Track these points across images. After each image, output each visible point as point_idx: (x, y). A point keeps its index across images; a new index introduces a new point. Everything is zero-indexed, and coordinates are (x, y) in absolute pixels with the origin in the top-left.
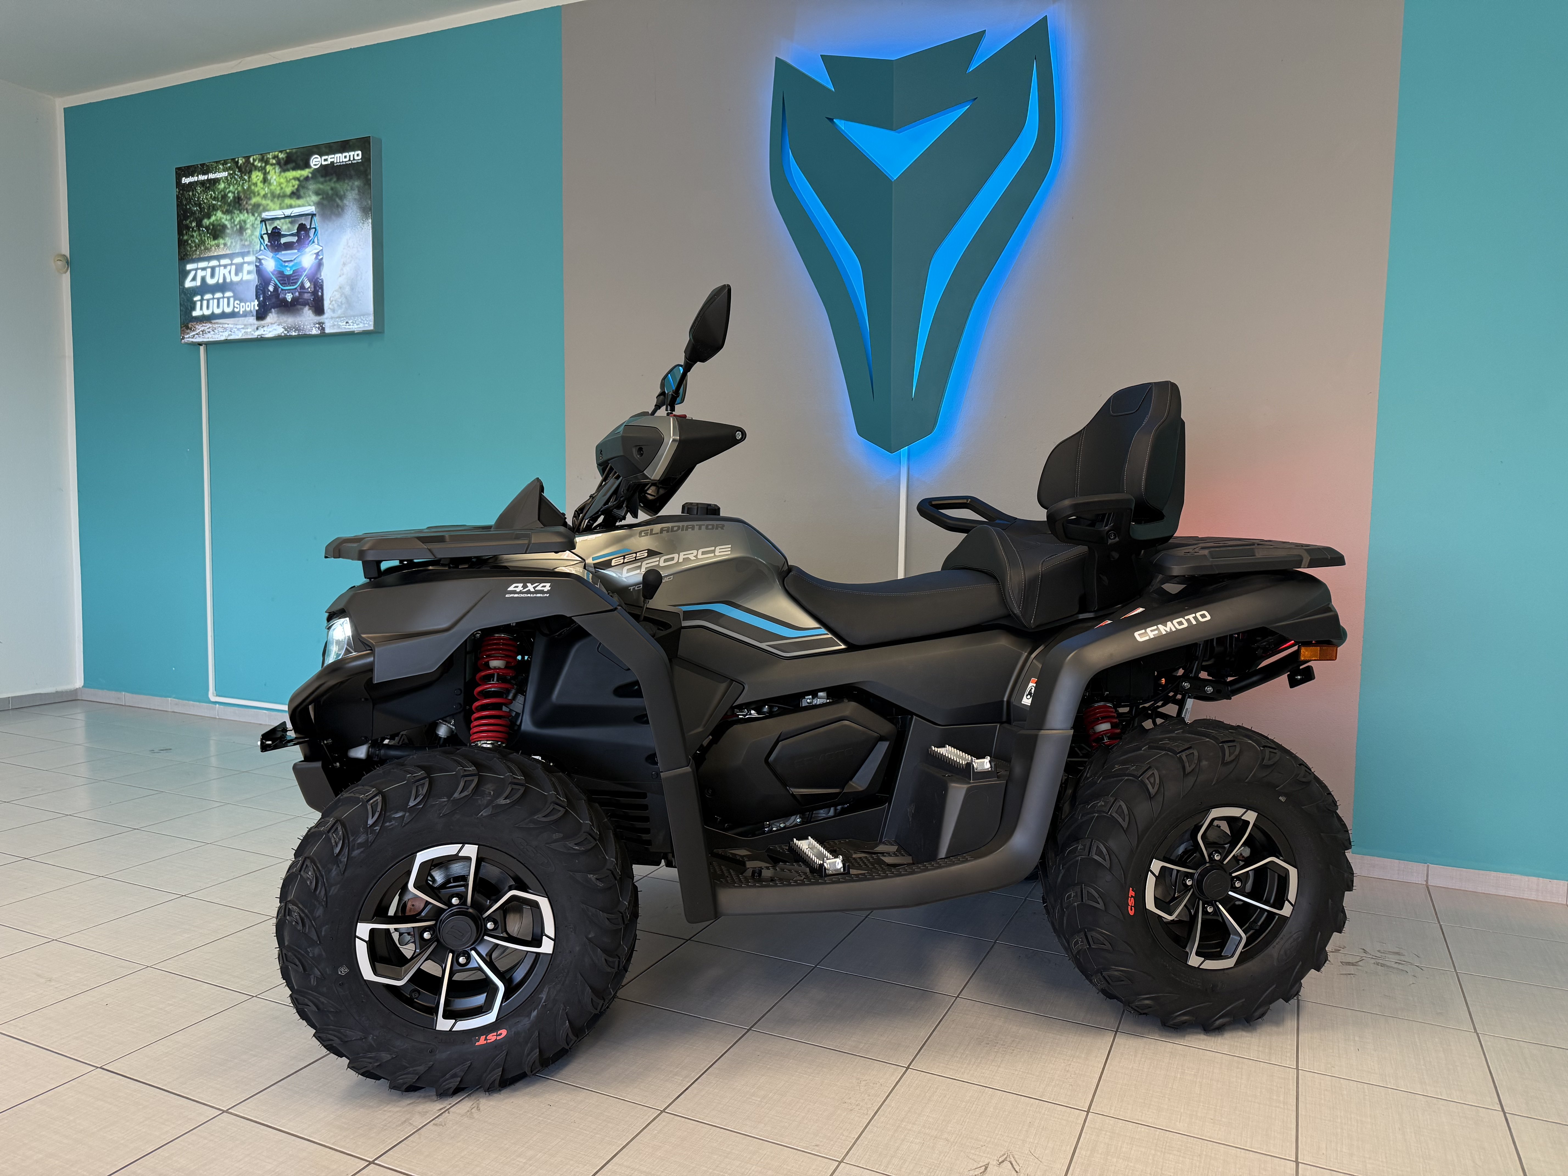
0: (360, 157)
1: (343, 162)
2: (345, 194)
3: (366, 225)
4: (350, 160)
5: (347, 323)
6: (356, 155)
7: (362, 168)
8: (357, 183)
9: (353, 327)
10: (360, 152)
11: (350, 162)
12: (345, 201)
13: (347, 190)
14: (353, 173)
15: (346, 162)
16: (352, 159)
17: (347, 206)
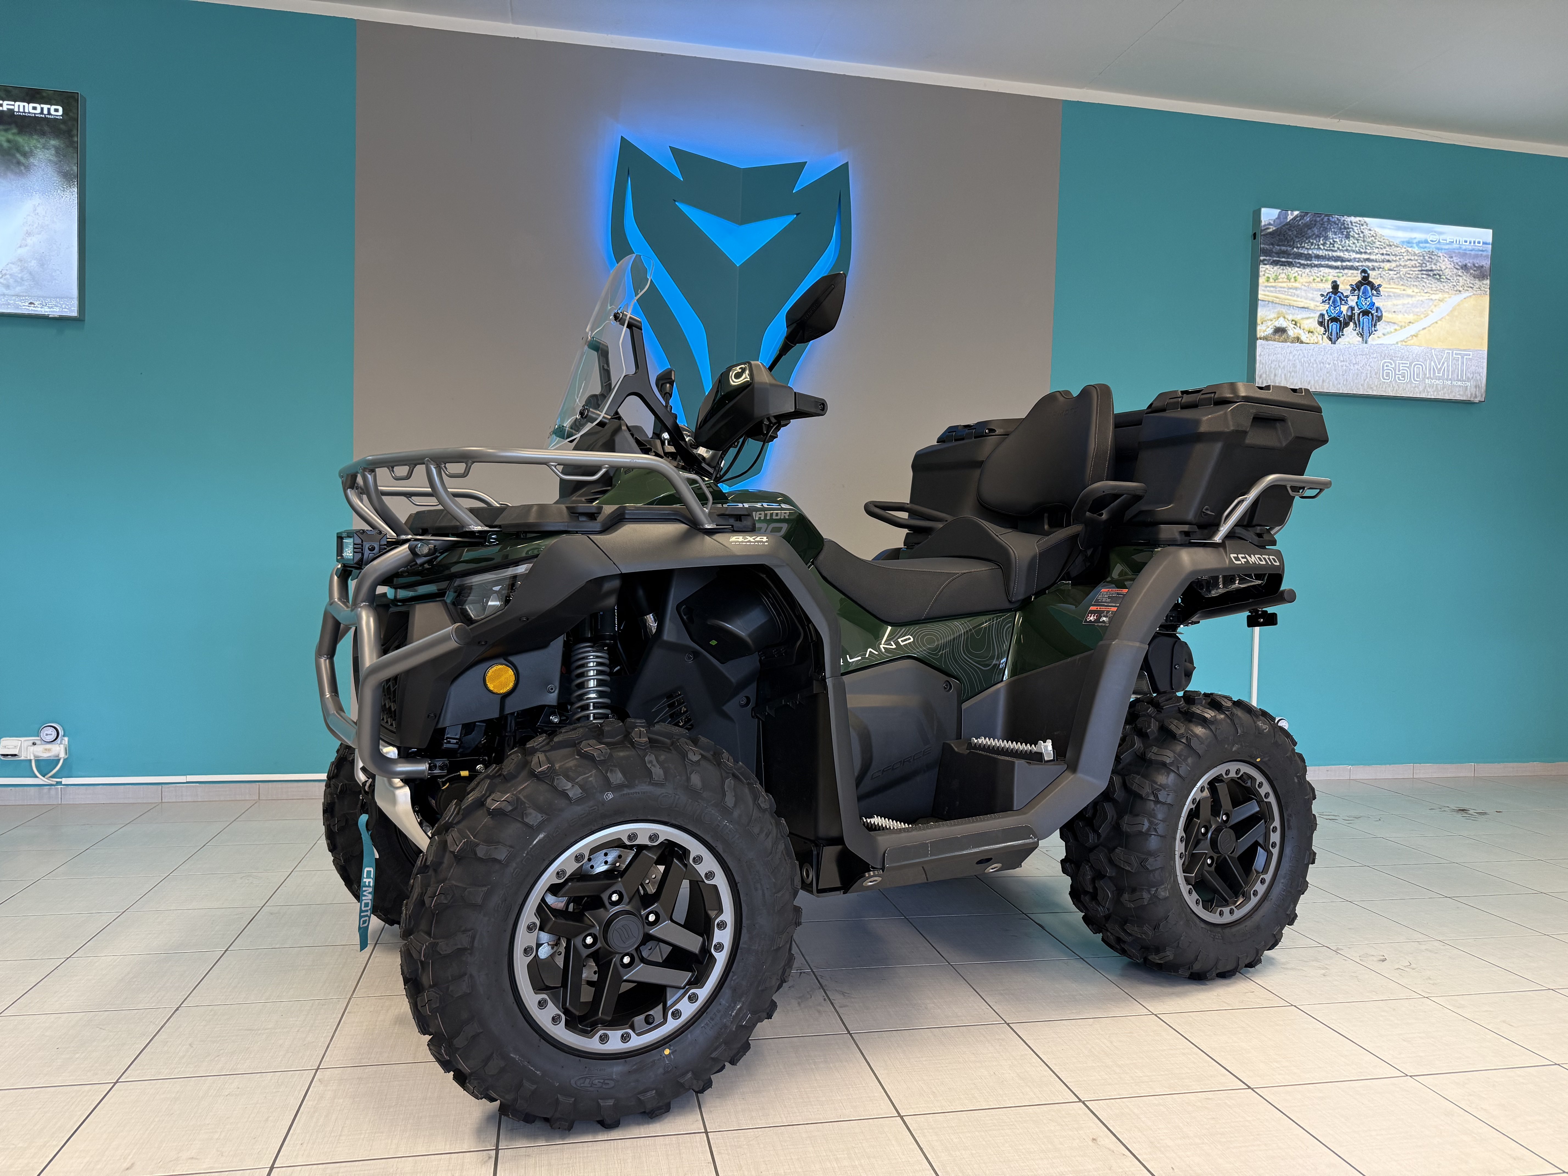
0: (60, 112)
1: (29, 113)
2: (31, 151)
3: (67, 193)
4: (42, 112)
5: (31, 303)
6: (57, 111)
7: (62, 127)
8: (53, 142)
9: (43, 310)
10: (60, 109)
11: (43, 116)
12: (32, 160)
13: (36, 148)
14: (46, 128)
15: (35, 114)
16: (45, 112)
17: (35, 166)
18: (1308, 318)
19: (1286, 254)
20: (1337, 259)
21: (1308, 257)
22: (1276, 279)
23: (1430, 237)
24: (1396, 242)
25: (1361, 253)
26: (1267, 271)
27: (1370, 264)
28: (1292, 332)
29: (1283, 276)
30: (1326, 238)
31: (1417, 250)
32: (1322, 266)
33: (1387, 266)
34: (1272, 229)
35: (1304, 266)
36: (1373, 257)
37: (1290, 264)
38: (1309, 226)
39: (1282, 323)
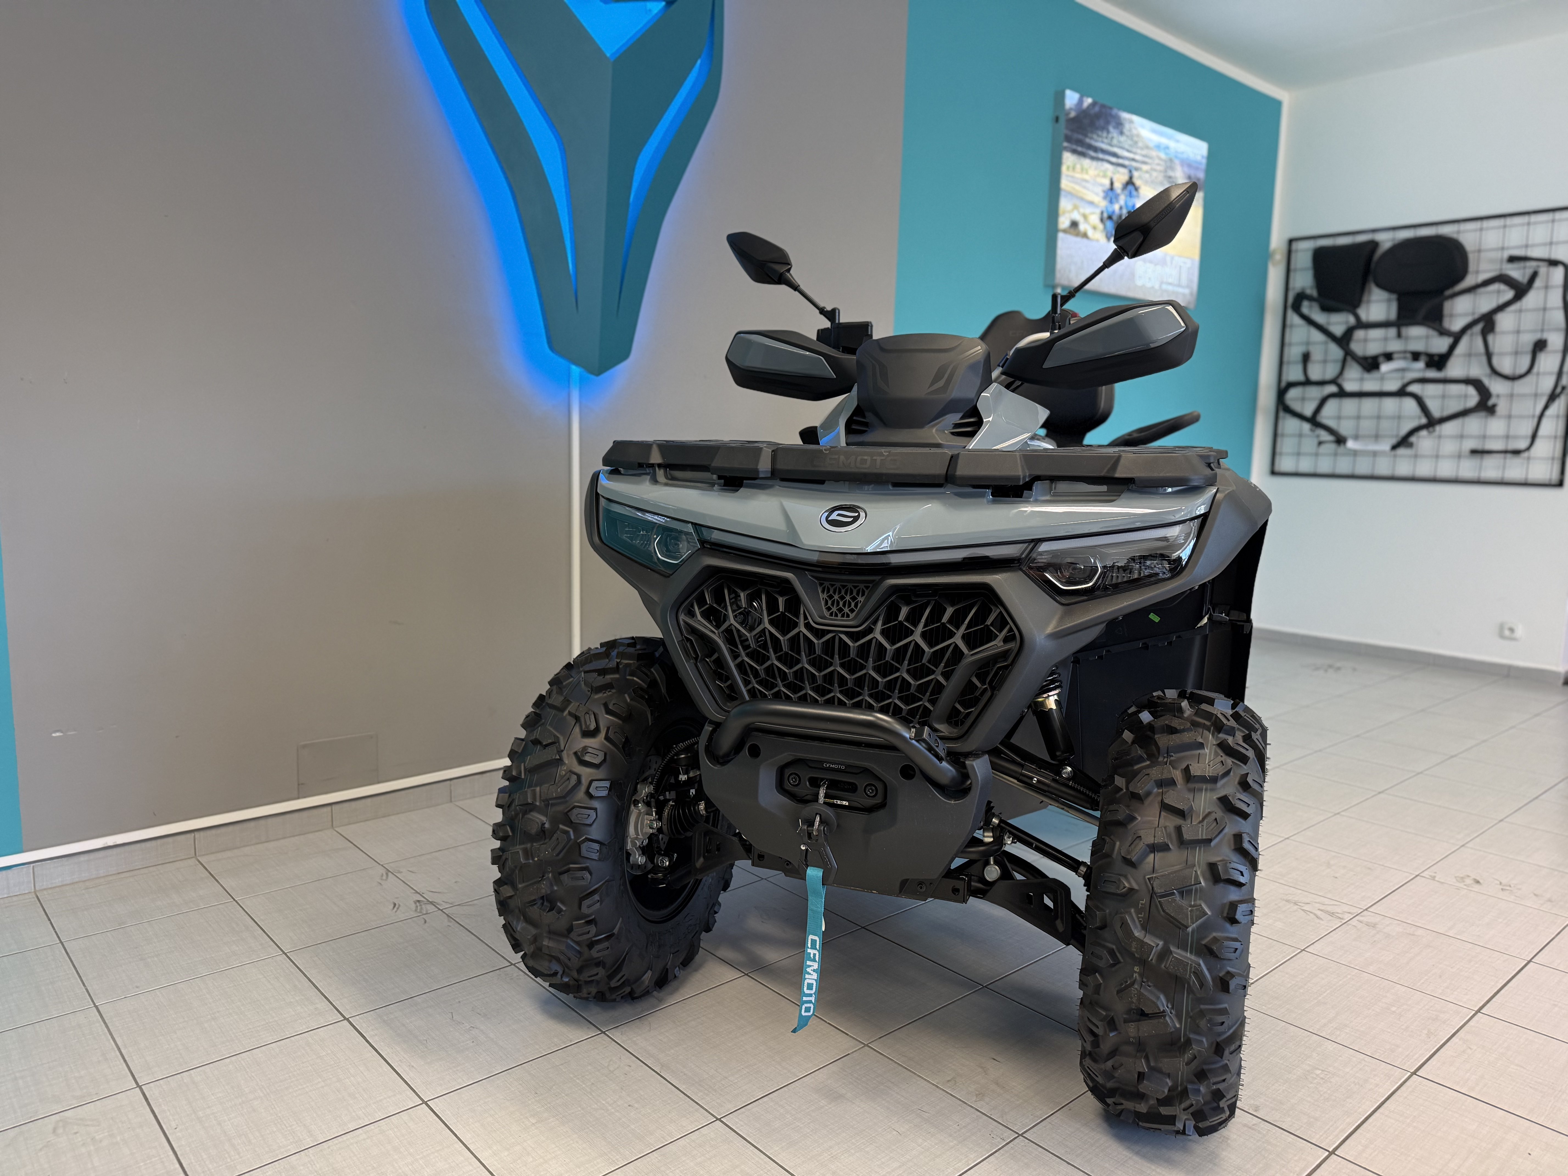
18: (1093, 213)
19: (1080, 142)
20: (1115, 155)
21: (1096, 149)
22: (1074, 168)
23: (1172, 144)
24: (1151, 145)
25: (1128, 151)
26: (1068, 159)
27: (1134, 164)
28: (1082, 227)
29: (1078, 167)
30: (1108, 132)
31: (1163, 156)
32: (1102, 160)
33: (1145, 167)
34: (1073, 114)
35: (1093, 158)
36: (1137, 157)
37: (1083, 154)
38: (1098, 116)
39: (1076, 216)
